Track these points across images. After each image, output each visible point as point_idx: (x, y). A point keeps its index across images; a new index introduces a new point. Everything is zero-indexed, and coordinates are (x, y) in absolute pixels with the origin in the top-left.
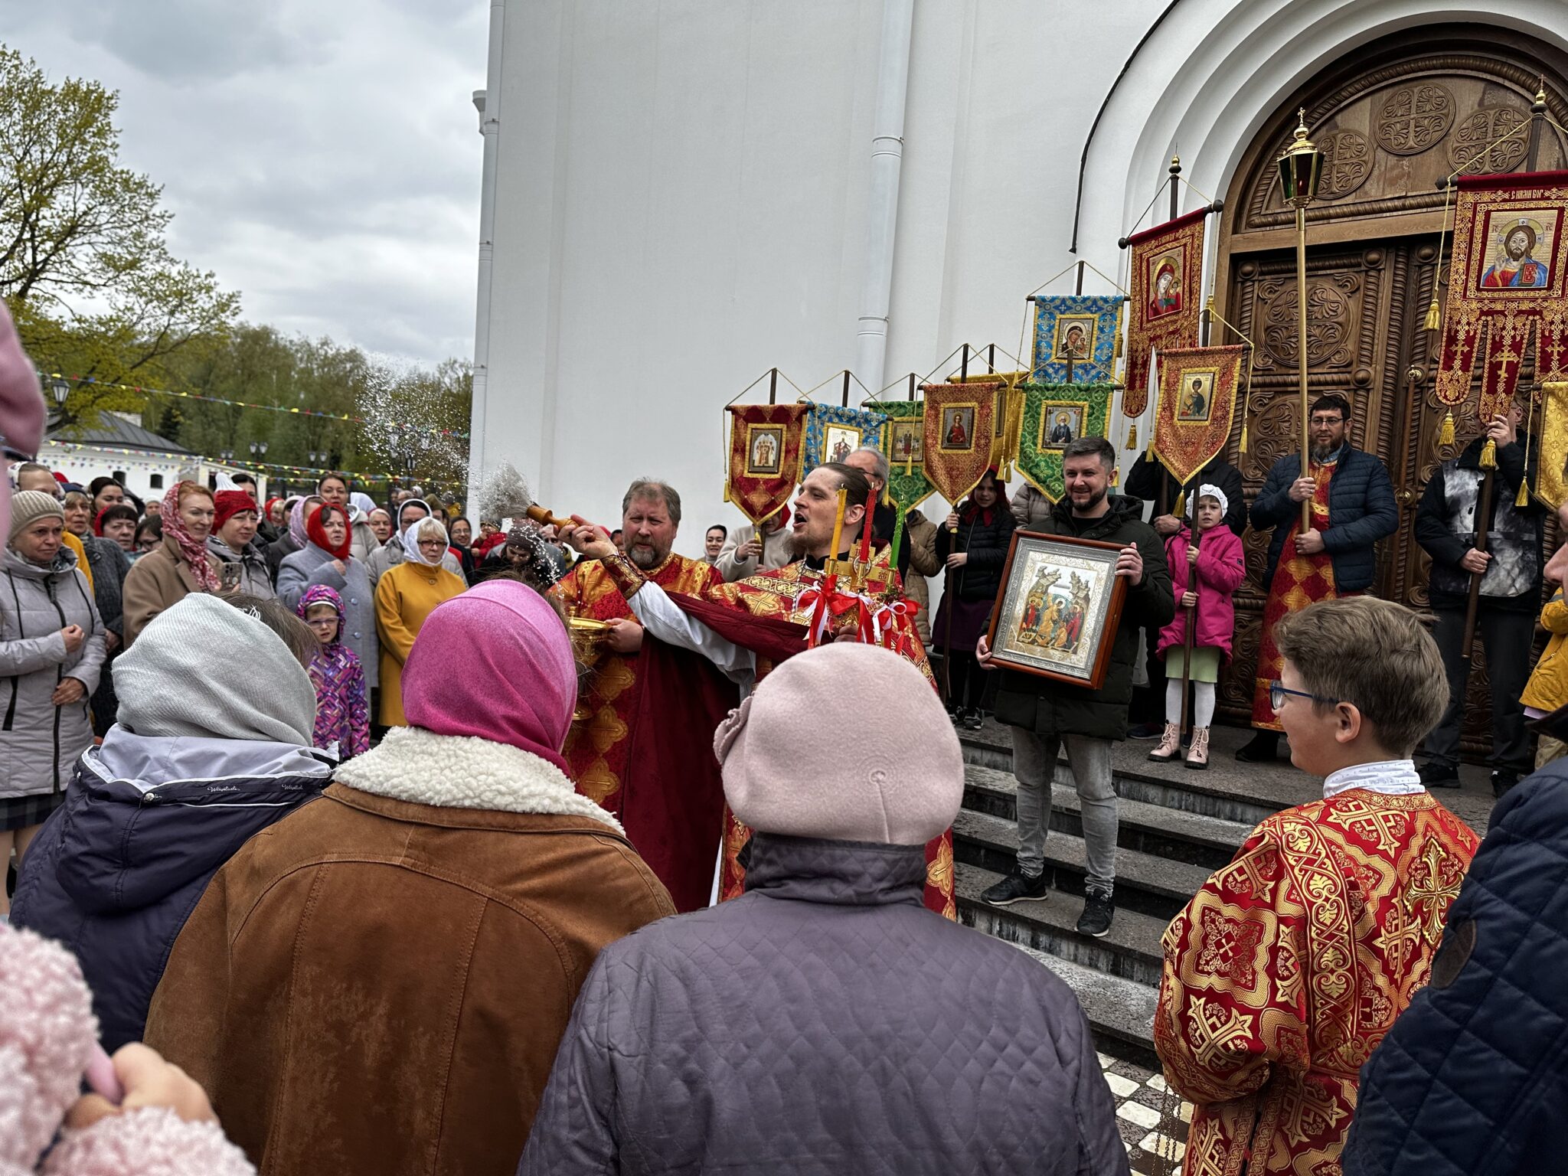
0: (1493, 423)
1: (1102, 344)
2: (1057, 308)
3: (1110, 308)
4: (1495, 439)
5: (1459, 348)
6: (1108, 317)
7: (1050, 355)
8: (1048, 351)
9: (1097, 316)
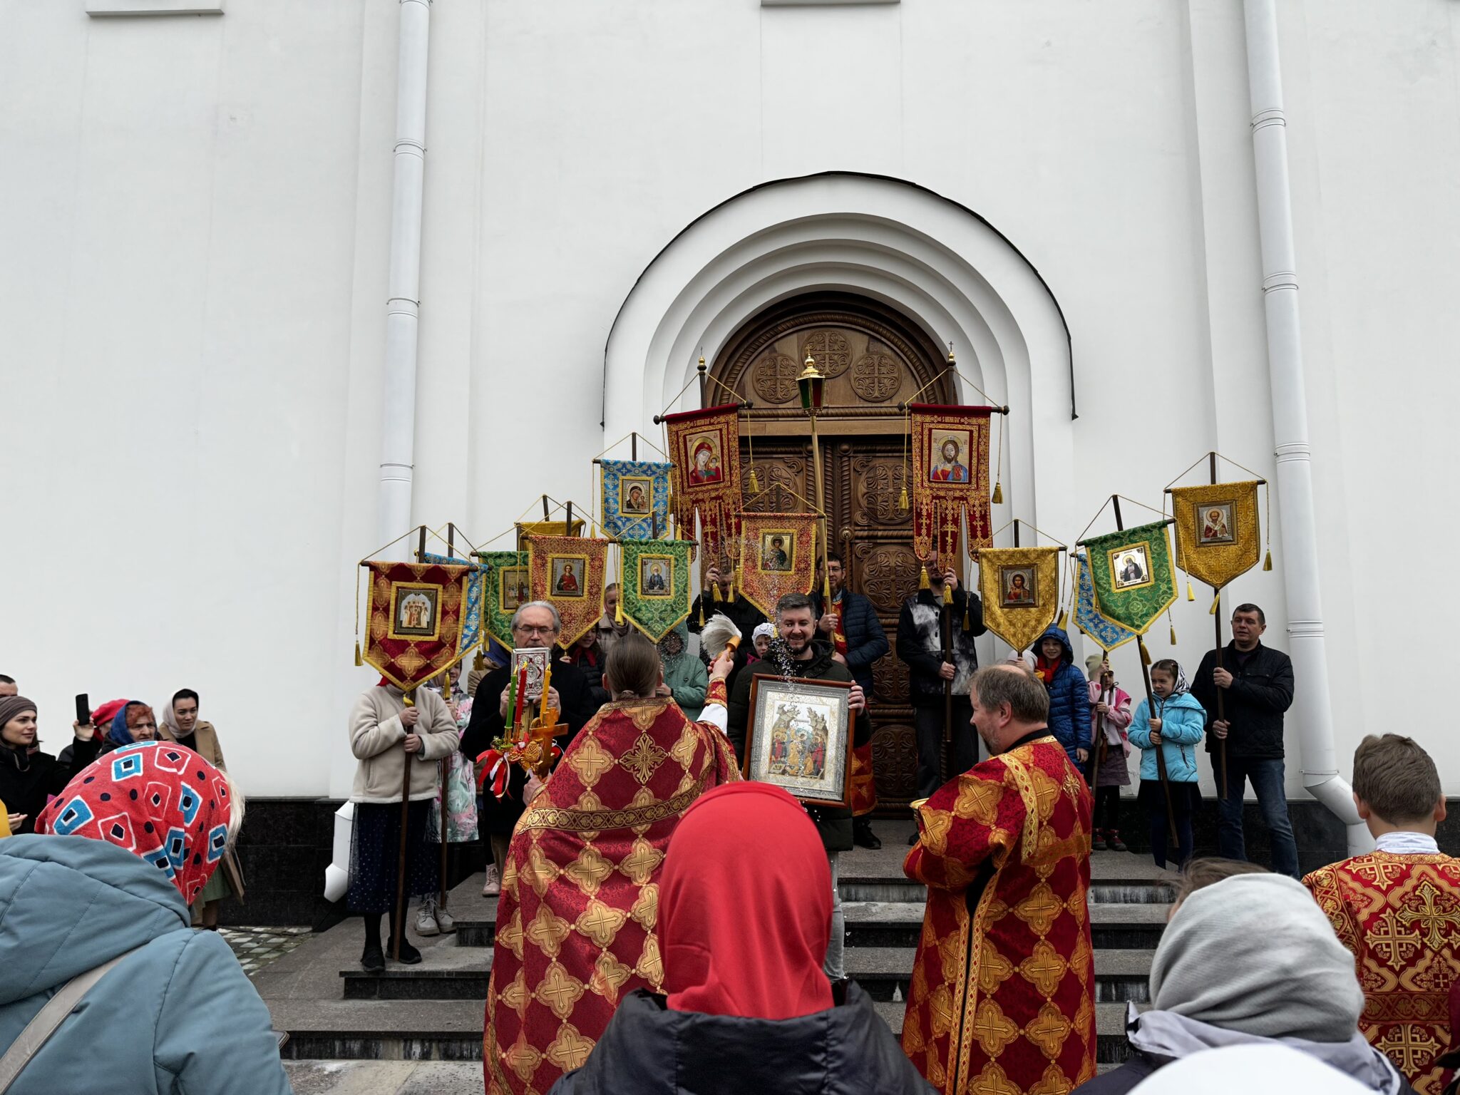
0: (948, 574)
1: (658, 502)
2: (619, 470)
3: (662, 473)
4: (950, 585)
5: (924, 521)
6: (661, 480)
7: (617, 510)
8: (616, 506)
9: (652, 478)
